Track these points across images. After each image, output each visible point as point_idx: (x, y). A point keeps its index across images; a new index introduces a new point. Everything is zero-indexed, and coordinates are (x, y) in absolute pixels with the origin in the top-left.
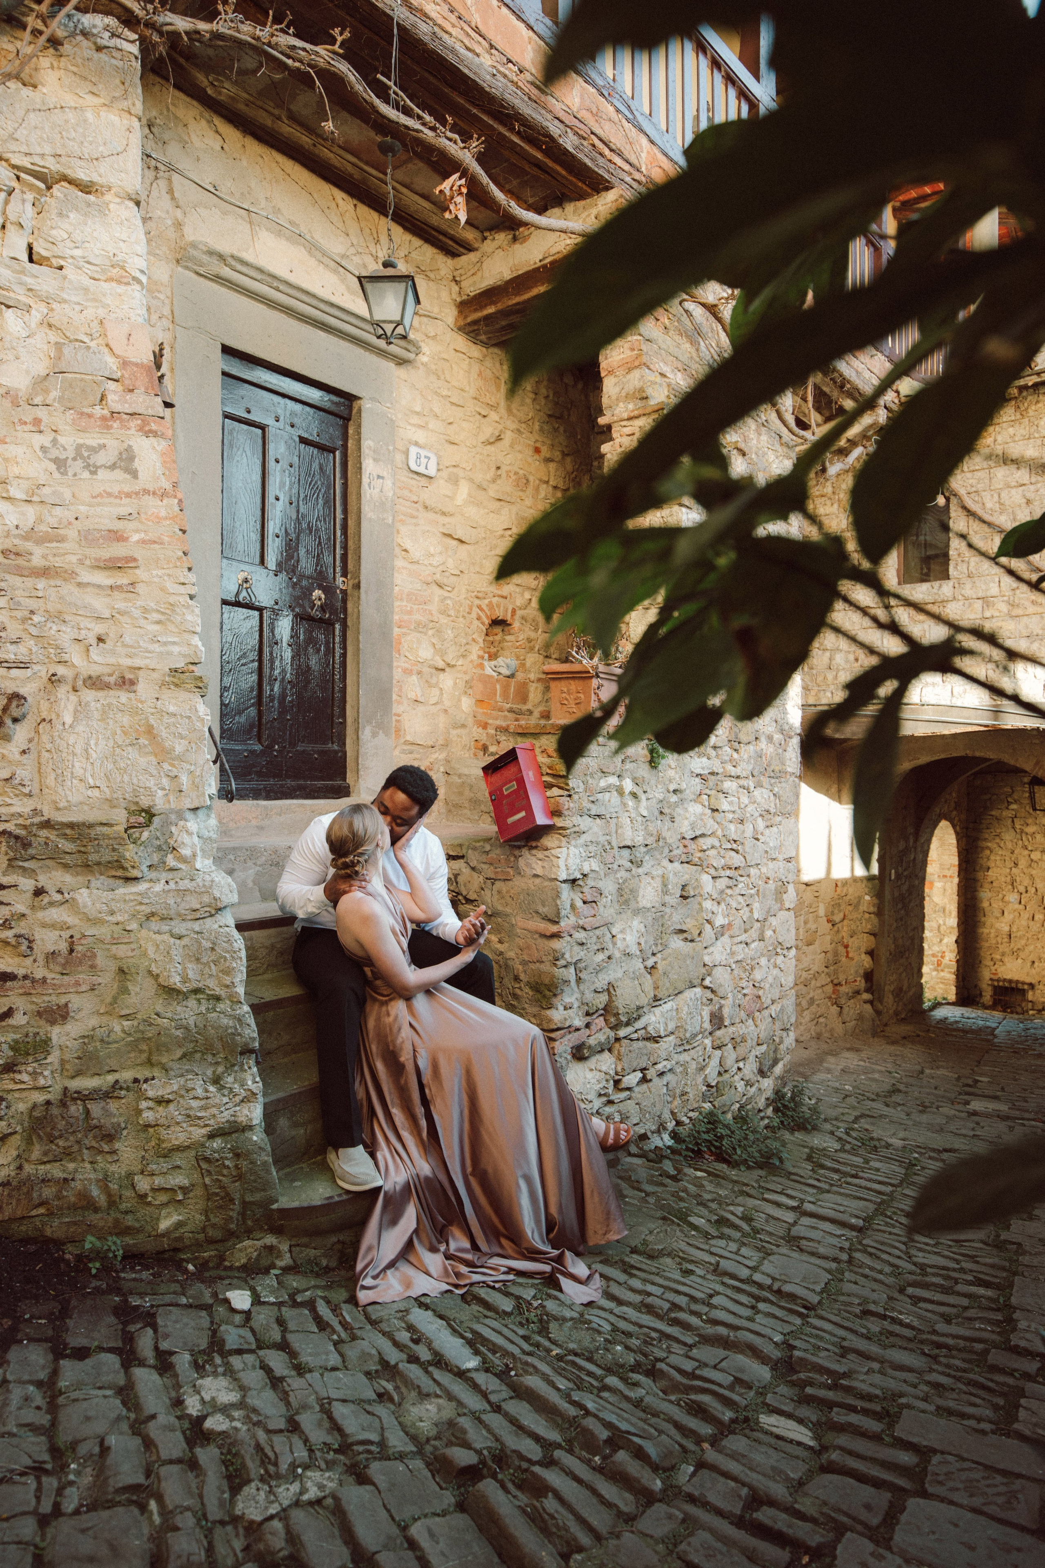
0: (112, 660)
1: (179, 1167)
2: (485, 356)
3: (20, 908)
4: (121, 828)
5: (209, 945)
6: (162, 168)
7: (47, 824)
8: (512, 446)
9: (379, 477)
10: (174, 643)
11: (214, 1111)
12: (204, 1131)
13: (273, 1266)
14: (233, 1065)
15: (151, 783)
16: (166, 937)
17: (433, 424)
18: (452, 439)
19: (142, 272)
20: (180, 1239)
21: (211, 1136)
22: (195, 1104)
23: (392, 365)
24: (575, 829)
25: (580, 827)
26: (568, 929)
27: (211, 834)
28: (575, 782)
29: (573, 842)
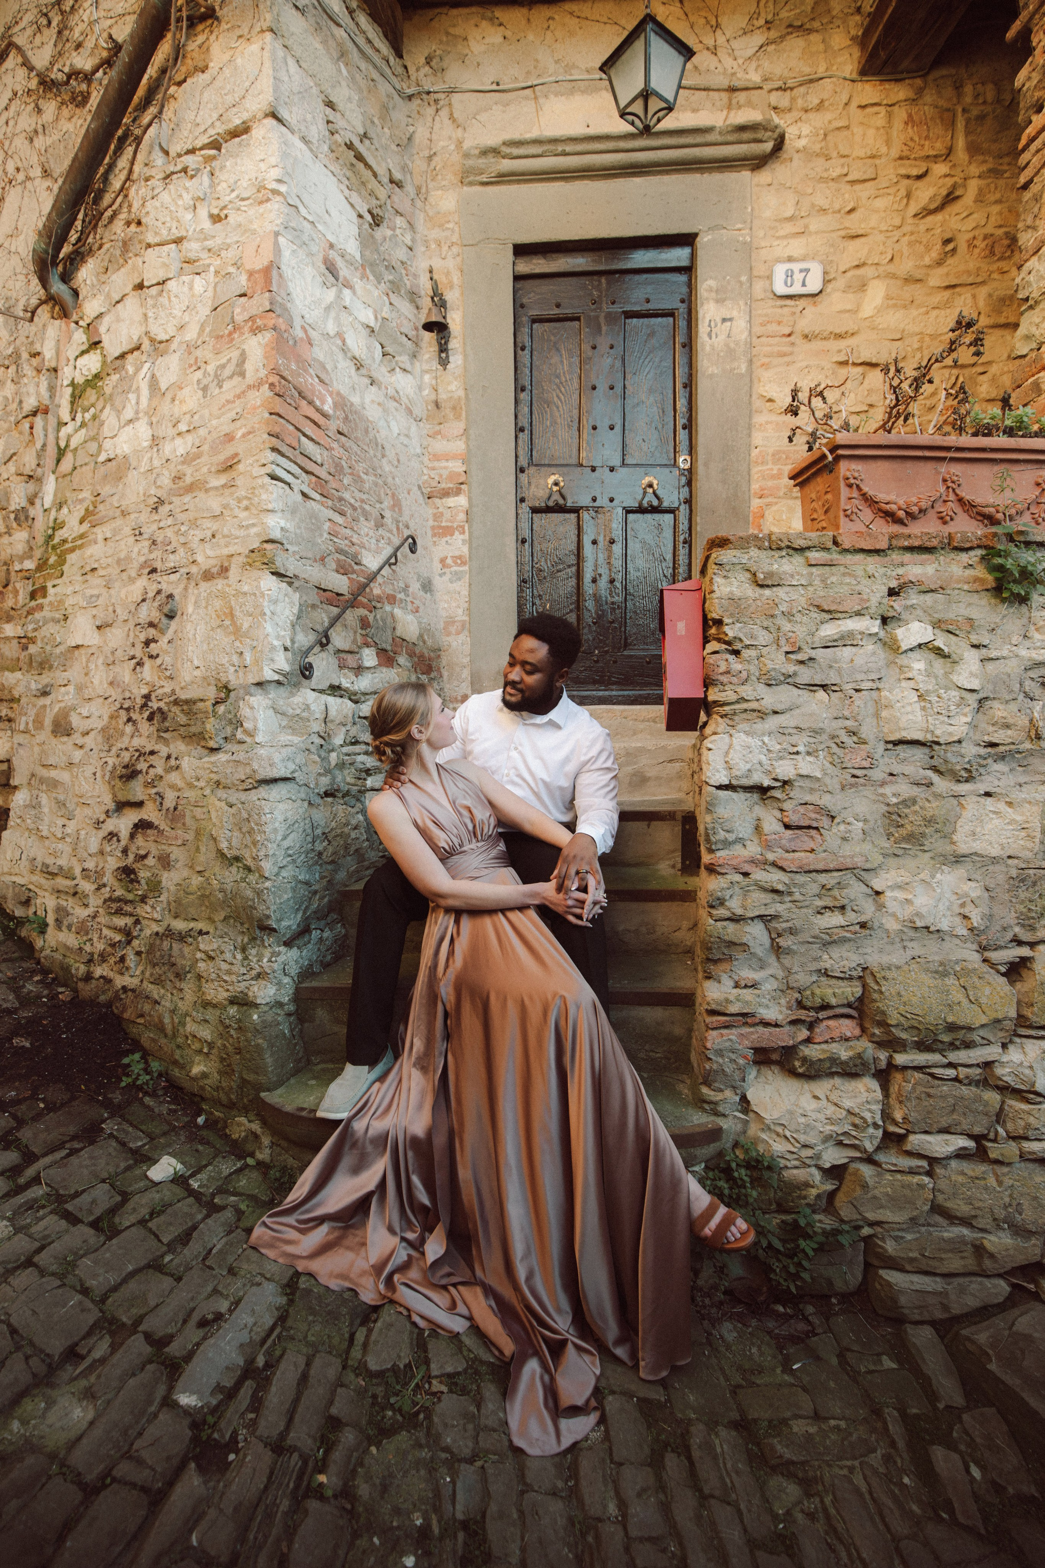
0: (218, 553)
1: (206, 1021)
2: (920, 92)
3: (159, 770)
4: (209, 704)
5: (246, 816)
6: (442, 96)
7: (176, 702)
8: (980, 199)
9: (724, 320)
10: (254, 525)
11: (234, 978)
12: (226, 995)
13: (252, 1155)
14: (254, 939)
15: (225, 661)
16: (223, 804)
17: (815, 224)
18: (853, 232)
19: (279, 181)
20: (202, 1088)
21: (233, 1001)
22: (225, 966)
23: (746, 174)
24: (745, 706)
25: (763, 702)
26: (734, 862)
27: (298, 711)
28: (740, 629)
29: (744, 726)
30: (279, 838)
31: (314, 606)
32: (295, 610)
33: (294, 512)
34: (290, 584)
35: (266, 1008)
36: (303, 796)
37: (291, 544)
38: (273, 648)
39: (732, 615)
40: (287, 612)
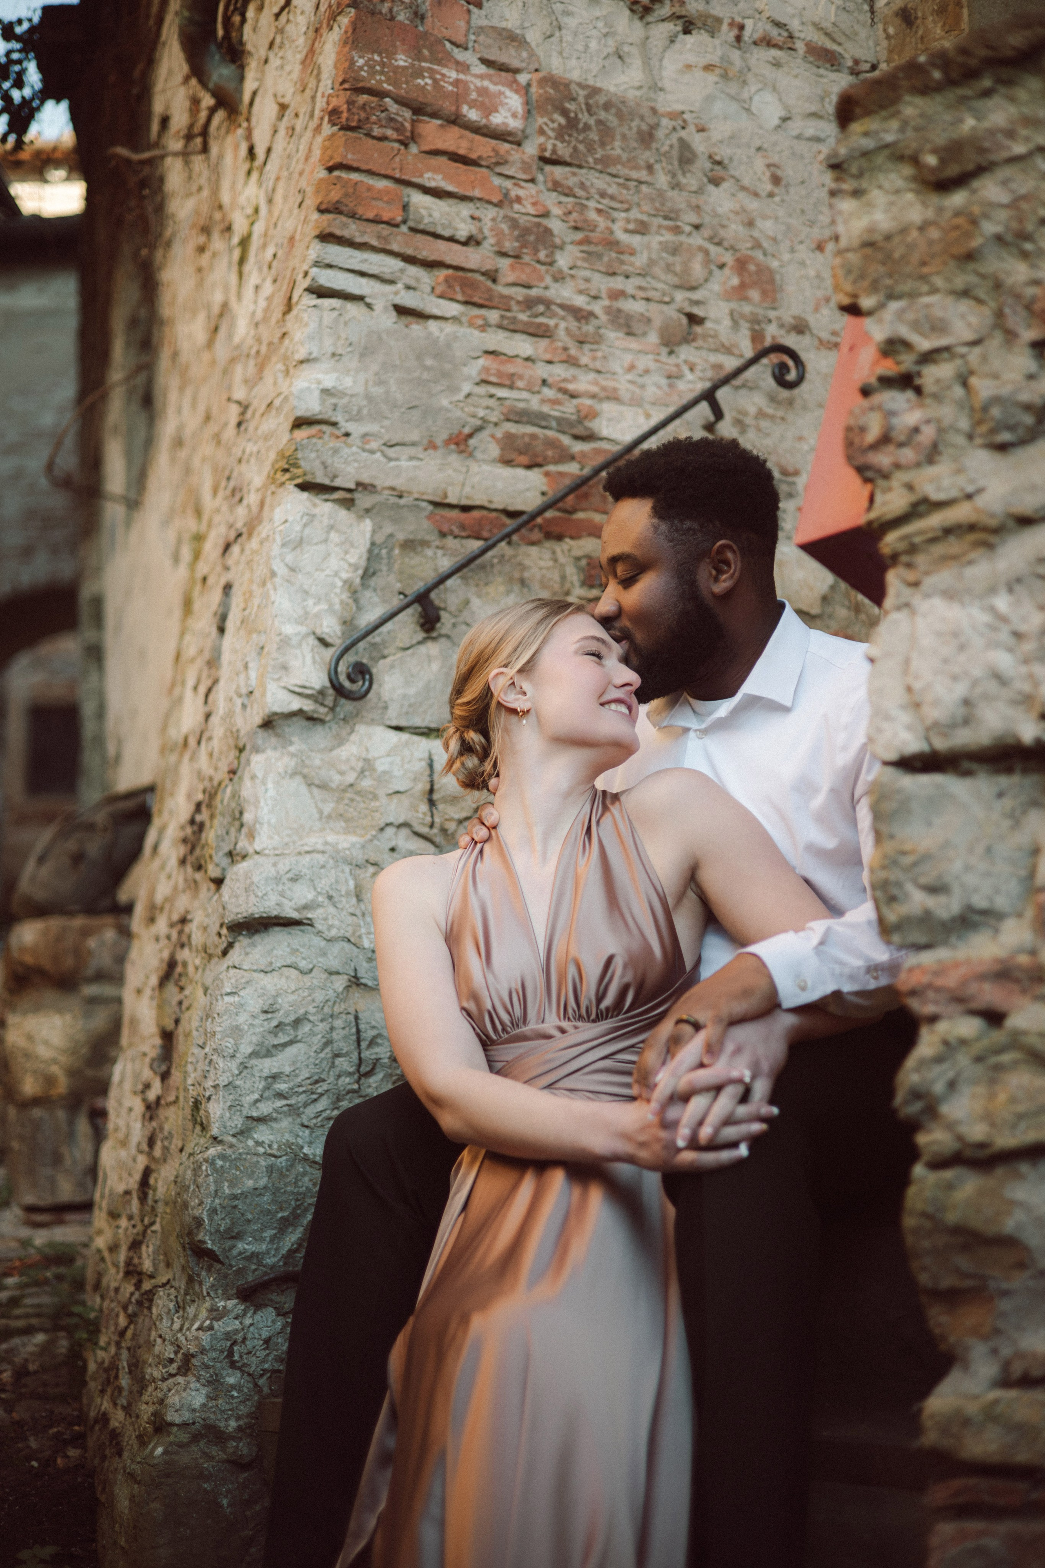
21: (155, 1425)
24: (935, 520)
25: (981, 501)
26: (951, 981)
27: (351, 778)
28: (899, 315)
29: (944, 577)
30: (246, 1049)
31: (409, 545)
32: (358, 555)
33: (366, 352)
34: (348, 503)
35: (184, 1437)
36: (334, 963)
37: (357, 418)
38: (285, 642)
39: (874, 287)
40: (334, 563)
